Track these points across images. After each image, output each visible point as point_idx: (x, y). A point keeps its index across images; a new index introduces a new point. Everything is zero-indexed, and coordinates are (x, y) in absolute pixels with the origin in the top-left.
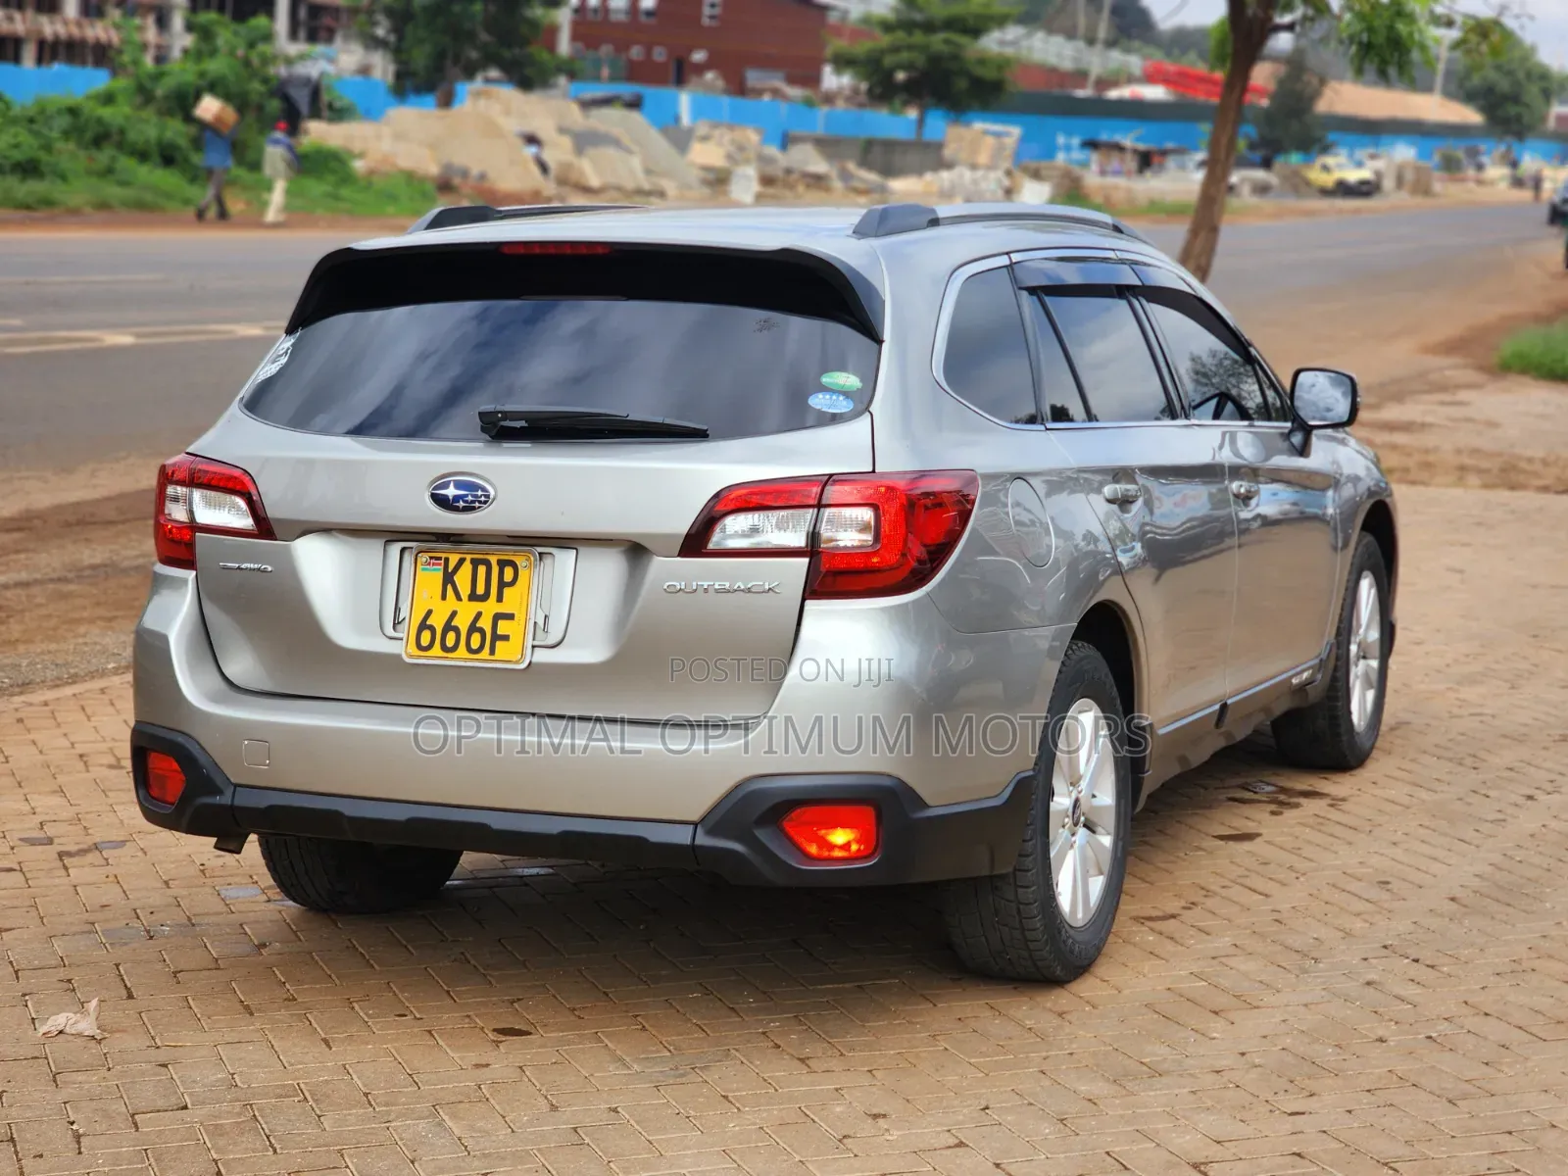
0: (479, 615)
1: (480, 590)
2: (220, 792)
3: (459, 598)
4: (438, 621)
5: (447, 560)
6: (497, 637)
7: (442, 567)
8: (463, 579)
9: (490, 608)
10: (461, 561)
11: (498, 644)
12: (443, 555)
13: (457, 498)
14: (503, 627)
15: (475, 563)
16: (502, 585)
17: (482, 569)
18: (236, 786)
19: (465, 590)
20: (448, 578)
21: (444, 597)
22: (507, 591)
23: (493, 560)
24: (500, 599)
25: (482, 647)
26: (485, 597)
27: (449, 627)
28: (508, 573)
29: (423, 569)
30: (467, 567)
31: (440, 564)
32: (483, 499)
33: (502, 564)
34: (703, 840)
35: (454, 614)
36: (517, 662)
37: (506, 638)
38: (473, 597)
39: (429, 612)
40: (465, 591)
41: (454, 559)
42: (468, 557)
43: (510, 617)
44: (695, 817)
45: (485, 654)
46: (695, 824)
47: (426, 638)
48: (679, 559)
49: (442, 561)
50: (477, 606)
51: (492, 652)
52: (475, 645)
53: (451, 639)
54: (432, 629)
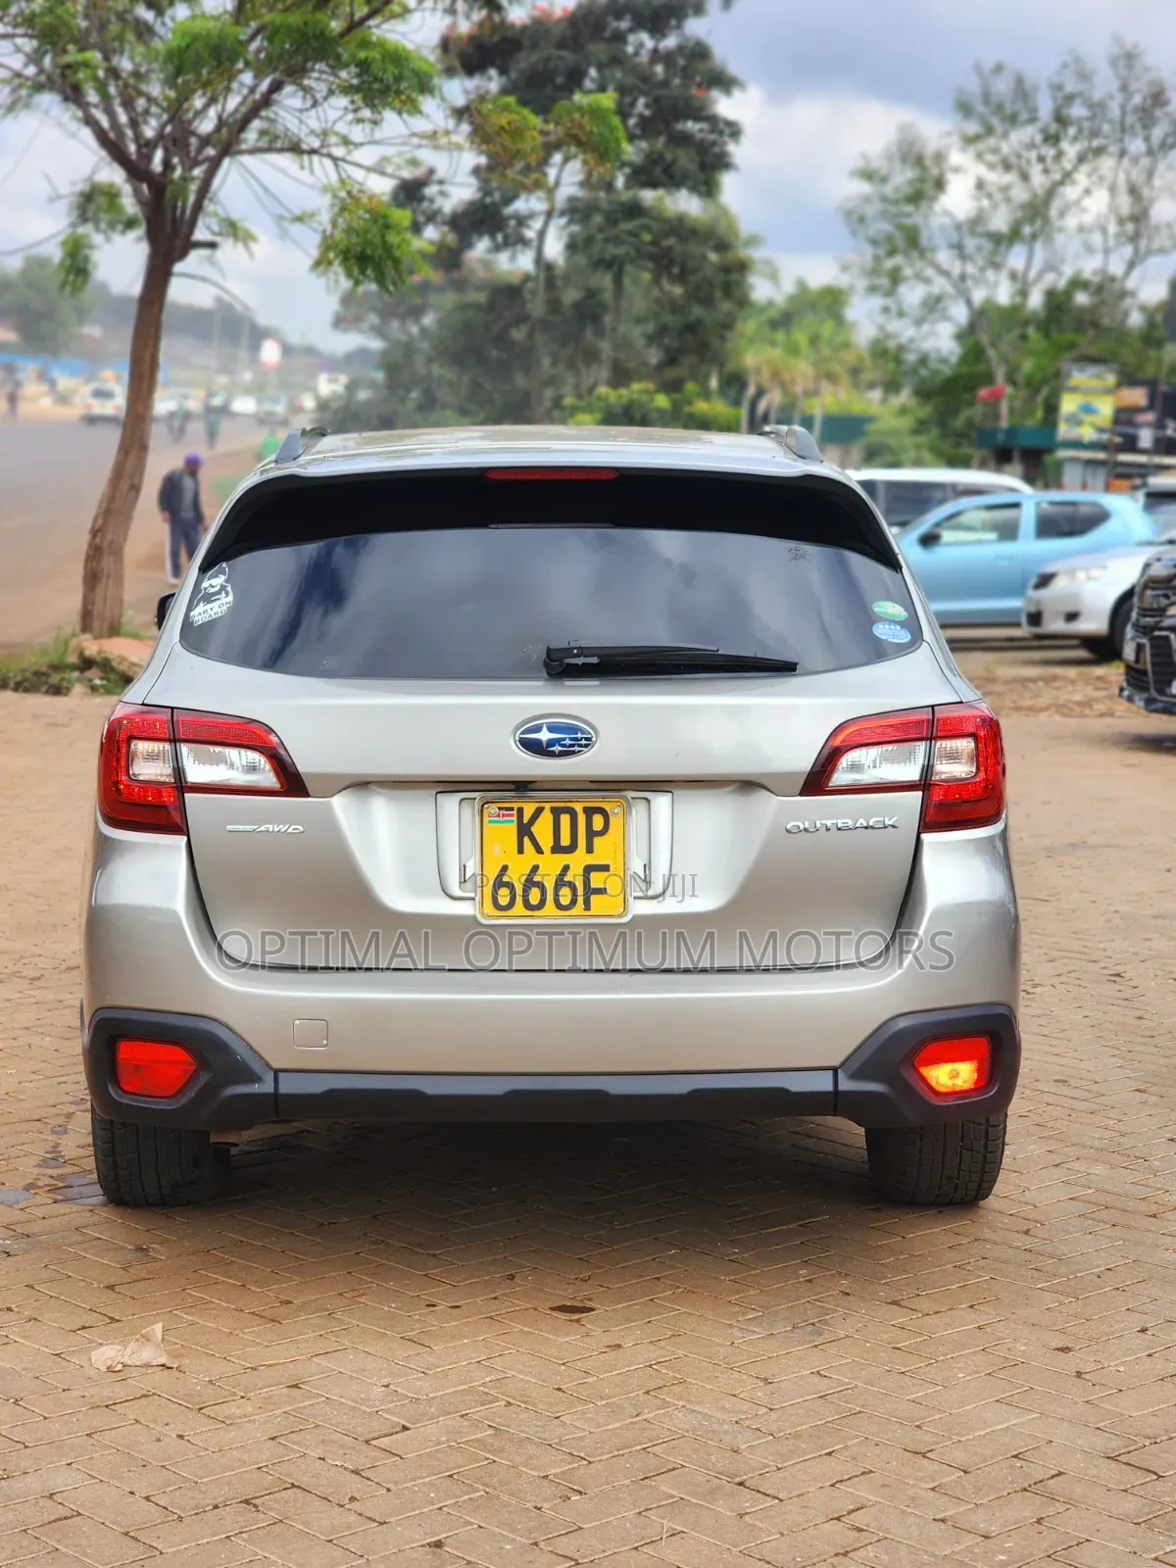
0: (566, 868)
1: (565, 841)
2: (257, 1079)
3: (539, 851)
4: (516, 876)
5: (520, 811)
6: (590, 891)
7: (515, 819)
8: (543, 829)
9: (578, 860)
10: (539, 811)
11: (594, 898)
12: (515, 806)
13: (551, 743)
14: (597, 881)
15: (556, 813)
16: (591, 834)
17: (565, 819)
18: (276, 1072)
19: (546, 841)
20: (524, 830)
21: (521, 851)
22: (597, 841)
23: (578, 807)
24: (590, 849)
25: (574, 902)
26: (571, 849)
27: (530, 883)
28: (598, 822)
29: (490, 822)
30: (546, 818)
31: (512, 815)
32: (583, 742)
33: (589, 812)
34: (845, 1085)
35: (535, 868)
36: (620, 916)
37: (601, 891)
38: (557, 849)
39: (505, 869)
40: (546, 843)
41: (529, 810)
42: (548, 806)
43: (604, 868)
44: (836, 1063)
45: (579, 909)
46: (835, 1070)
47: (504, 897)
48: (799, 798)
49: (515, 812)
50: (563, 859)
51: (587, 906)
52: (565, 901)
53: (535, 896)
54: (511, 886)
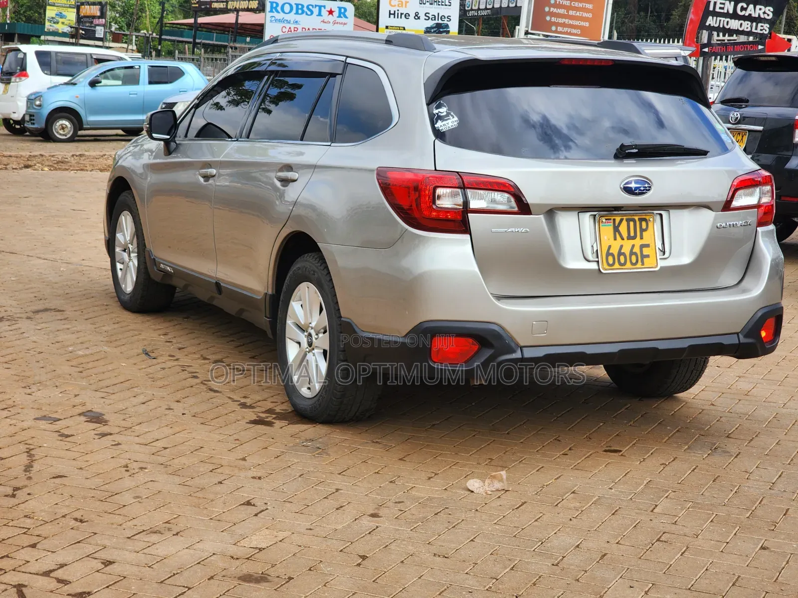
0: (633, 246)
1: (632, 234)
2: (514, 351)
3: (623, 239)
4: (615, 251)
5: (614, 220)
6: (644, 257)
7: (612, 224)
8: (623, 228)
9: (638, 242)
10: (621, 220)
11: (645, 260)
12: (612, 218)
13: (636, 188)
14: (646, 251)
15: (628, 221)
16: (642, 230)
17: (632, 224)
18: (521, 348)
20: (616, 229)
21: (615, 239)
22: (644, 233)
23: (636, 218)
24: (642, 238)
25: (637, 261)
26: (634, 238)
27: (620, 253)
28: (644, 224)
29: (602, 225)
30: (624, 223)
31: (610, 222)
32: (648, 188)
33: (641, 220)
34: (743, 340)
35: (622, 246)
36: (655, 268)
37: (648, 256)
38: (629, 238)
39: (610, 247)
40: (625, 235)
41: (618, 219)
42: (625, 218)
43: (648, 246)
44: (739, 331)
45: (639, 265)
46: (737, 334)
47: (611, 260)
48: (721, 213)
49: (612, 221)
50: (632, 242)
51: (643, 264)
52: (634, 260)
53: (622, 259)
54: (613, 255)
